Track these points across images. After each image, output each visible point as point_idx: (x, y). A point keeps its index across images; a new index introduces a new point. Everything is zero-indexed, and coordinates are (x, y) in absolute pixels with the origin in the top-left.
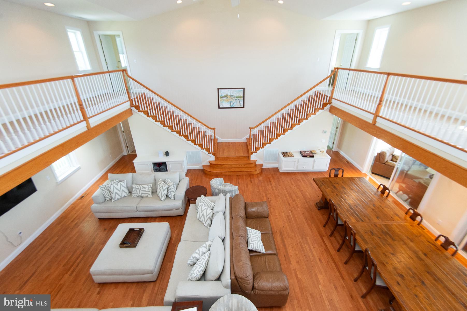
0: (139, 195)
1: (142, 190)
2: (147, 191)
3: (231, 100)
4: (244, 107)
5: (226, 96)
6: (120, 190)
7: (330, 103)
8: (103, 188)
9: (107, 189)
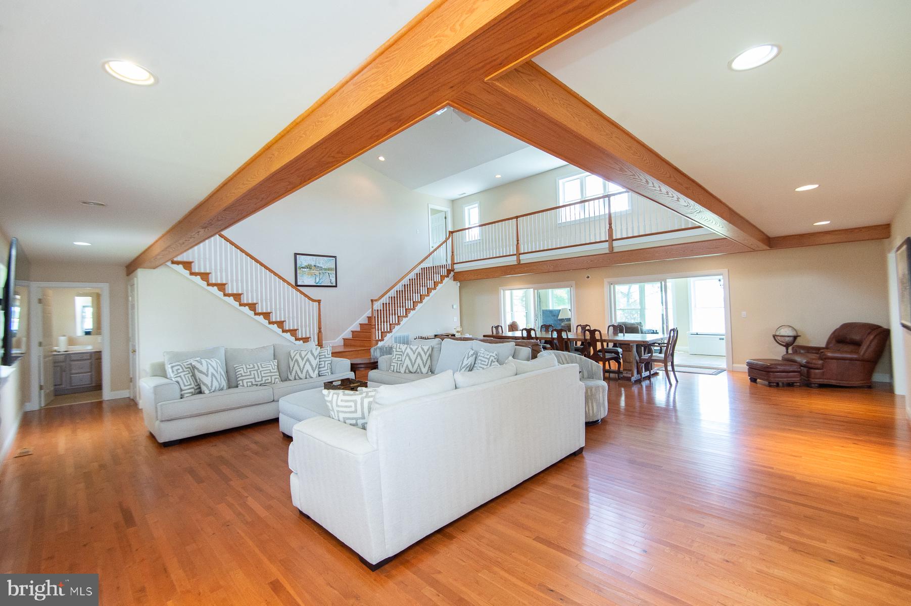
1: (261, 369)
2: (272, 371)
3: (317, 273)
4: (336, 286)
5: (309, 267)
7: (453, 270)
8: (179, 367)
9: (187, 370)
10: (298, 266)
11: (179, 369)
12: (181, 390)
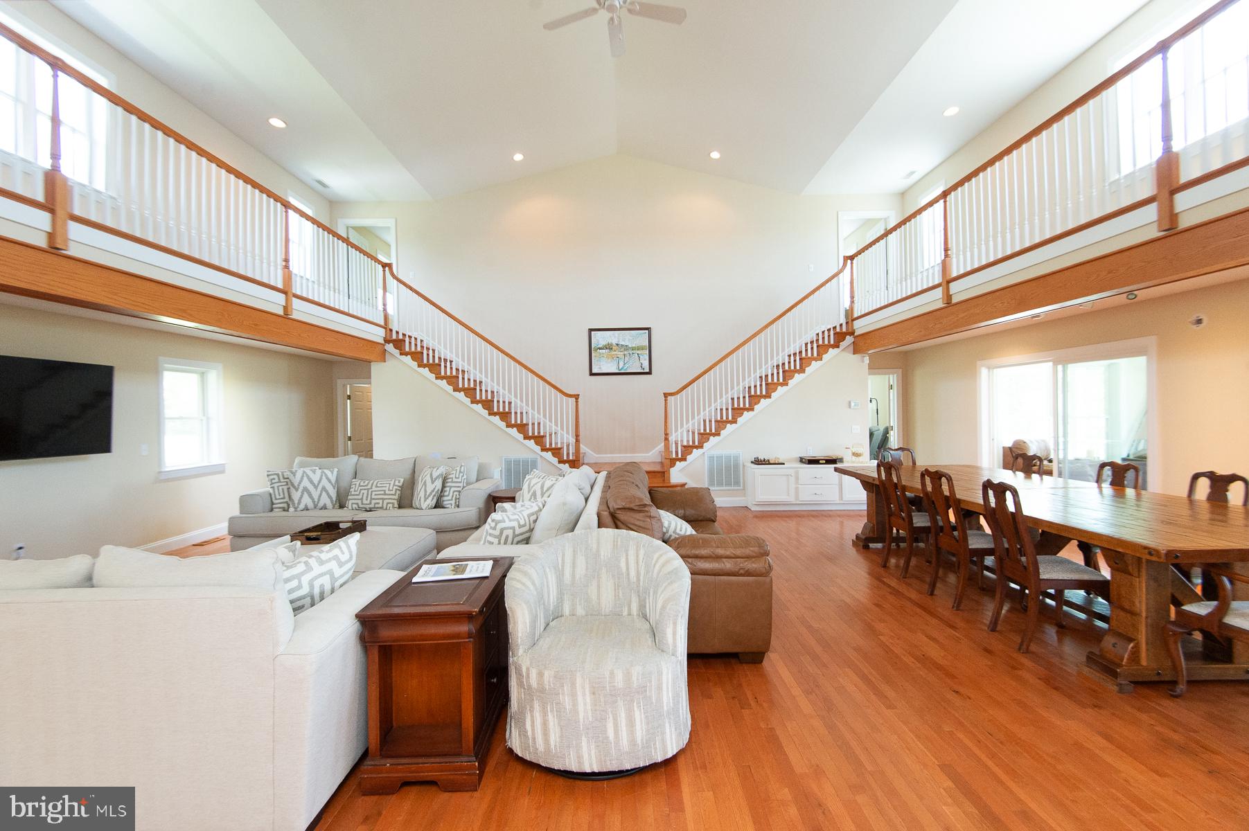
0: (365, 502)
1: (374, 489)
3: (620, 354)
4: (650, 373)
5: (609, 347)
6: (318, 484)
7: (852, 333)
8: (275, 477)
9: (285, 480)
10: (593, 347)
11: (274, 479)
12: (273, 504)
